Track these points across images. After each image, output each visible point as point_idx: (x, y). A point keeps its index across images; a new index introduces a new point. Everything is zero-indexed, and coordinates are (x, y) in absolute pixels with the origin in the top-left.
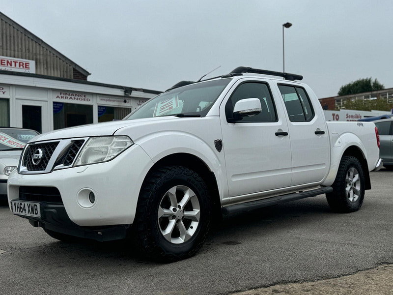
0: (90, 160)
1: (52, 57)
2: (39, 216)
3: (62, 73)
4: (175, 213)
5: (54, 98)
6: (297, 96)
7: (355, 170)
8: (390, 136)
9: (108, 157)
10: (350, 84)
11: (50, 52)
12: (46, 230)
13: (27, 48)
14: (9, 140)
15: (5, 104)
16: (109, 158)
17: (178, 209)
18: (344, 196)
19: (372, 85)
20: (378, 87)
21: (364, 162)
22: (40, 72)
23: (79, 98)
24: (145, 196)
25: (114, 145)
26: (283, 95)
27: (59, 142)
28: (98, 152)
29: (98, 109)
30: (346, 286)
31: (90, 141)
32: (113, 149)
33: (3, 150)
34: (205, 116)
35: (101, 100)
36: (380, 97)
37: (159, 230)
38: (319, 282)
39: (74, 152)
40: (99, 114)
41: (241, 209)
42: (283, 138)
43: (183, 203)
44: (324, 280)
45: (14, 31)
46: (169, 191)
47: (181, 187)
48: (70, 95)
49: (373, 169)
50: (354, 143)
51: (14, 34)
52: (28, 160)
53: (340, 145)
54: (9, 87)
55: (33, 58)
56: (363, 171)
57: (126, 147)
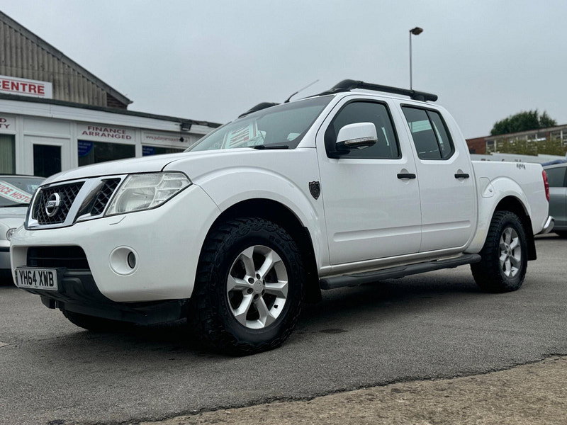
0: (129, 207)
1: (77, 78)
2: (55, 287)
3: (91, 99)
4: (252, 285)
5: (79, 134)
6: (430, 125)
7: (513, 231)
9: (154, 202)
10: (507, 119)
11: (74, 70)
13: (41, 65)
14: (13, 192)
15: (8, 142)
16: (157, 204)
17: (256, 279)
18: (497, 269)
19: (539, 119)
20: (547, 123)
21: (526, 221)
22: (60, 97)
23: (115, 134)
24: (208, 260)
25: (163, 185)
26: (410, 124)
27: (84, 182)
28: (139, 196)
29: (143, 150)
30: (499, 383)
31: (128, 180)
32: (161, 191)
33: (5, 207)
34: (295, 147)
35: (147, 137)
36: (551, 136)
37: (229, 307)
38: (459, 378)
39: (106, 195)
41: (347, 282)
42: (408, 182)
43: (263, 272)
44: (467, 376)
45: (22, 39)
46: (244, 252)
47: (260, 247)
48: (103, 130)
49: (539, 231)
50: (513, 192)
51: (22, 43)
52: (40, 210)
53: (491, 194)
54: (15, 118)
55: (49, 78)
56: (525, 232)
57: (181, 189)
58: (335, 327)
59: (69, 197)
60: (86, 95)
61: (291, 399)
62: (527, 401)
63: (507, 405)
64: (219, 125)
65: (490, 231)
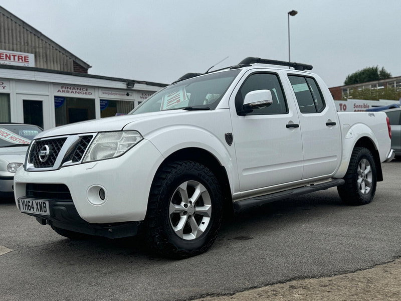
0: (99, 156)
1: (51, 50)
2: (48, 213)
3: (62, 66)
4: (186, 209)
5: (55, 92)
6: (307, 87)
7: (366, 161)
9: (118, 152)
10: (356, 73)
11: (49, 44)
12: (54, 228)
13: (26, 41)
14: (11, 136)
15: (5, 99)
16: (119, 154)
17: (189, 205)
18: (356, 188)
19: (379, 73)
20: (385, 75)
21: (376, 154)
22: (40, 65)
23: (80, 91)
24: (156, 192)
25: (123, 140)
26: (293, 86)
27: (67, 138)
28: (106, 148)
29: (100, 102)
30: (364, 280)
31: (98, 136)
32: (122, 145)
33: (5, 147)
34: (214, 109)
35: (103, 93)
36: (388, 85)
37: (171, 225)
38: (336, 277)
39: (82, 148)
40: (101, 108)
42: (294, 130)
43: (194, 199)
44: (341, 274)
45: (12, 24)
46: (180, 186)
47: (192, 182)
48: (72, 88)
49: (385, 160)
50: (366, 134)
51: (12, 26)
52: (35, 156)
53: (351, 136)
54: (9, 81)
55: (32, 51)
56: (375, 162)
57: (136, 143)
58: (244, 235)
59: (56, 148)
60: (59, 62)
61: (219, 295)
62: (386, 295)
65: (350, 162)
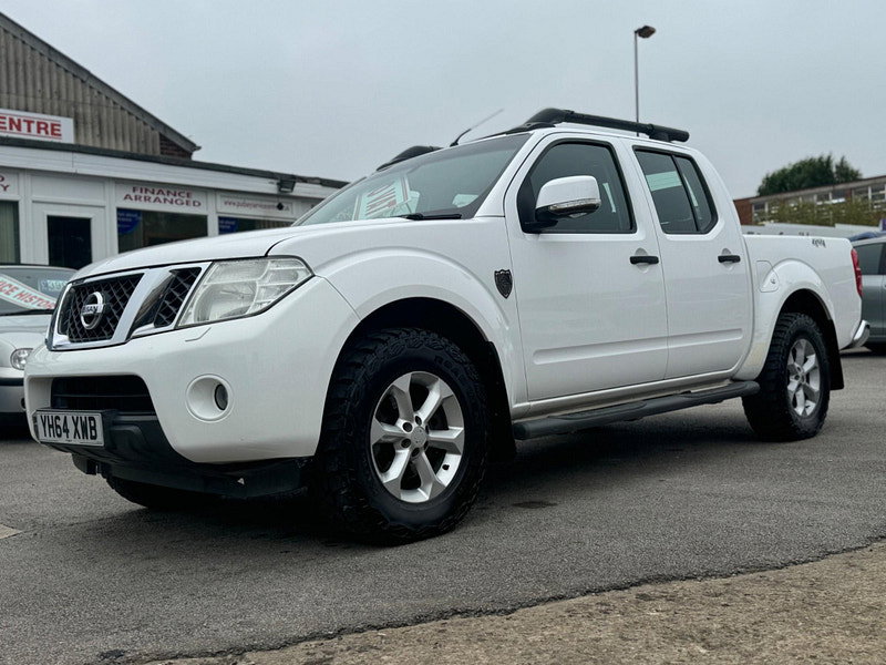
0: (215, 313)
1: (112, 111)
2: (100, 441)
3: (135, 143)
4: (408, 434)
5: (118, 199)
6: (678, 179)
7: (807, 346)
8: (881, 277)
9: (256, 304)
10: (784, 171)
11: (107, 98)
12: (115, 483)
13: (55, 90)
14: (20, 291)
15: (8, 213)
16: (259, 308)
17: (414, 425)
18: (784, 403)
19: (834, 170)
20: (847, 175)
21: (828, 328)
22: (86, 140)
23: (175, 199)
24: (341, 395)
25: (269, 277)
26: (648, 177)
27: (143, 274)
28: (232, 295)
29: (220, 224)
30: (803, 583)
31: (213, 269)
32: (266, 287)
33: (7, 315)
34: (471, 216)
35: (226, 203)
36: (854, 196)
37: (374, 469)
38: (741, 577)
39: (178, 295)
41: (555, 427)
42: (648, 269)
43: (425, 412)
44: (752, 572)
45: (24, 51)
46: (396, 383)
47: (422, 374)
48: (156, 192)
49: (847, 344)
50: (805, 283)
51: (24, 54)
52: (72, 319)
53: (773, 287)
54: (18, 174)
55: (68, 112)
56: (826, 346)
57: (297, 283)
58: (538, 498)
59: (118, 299)
60: (127, 138)
61: (479, 613)
62: (853, 612)
63: (822, 618)
64: (345, 184)
65: (771, 345)
